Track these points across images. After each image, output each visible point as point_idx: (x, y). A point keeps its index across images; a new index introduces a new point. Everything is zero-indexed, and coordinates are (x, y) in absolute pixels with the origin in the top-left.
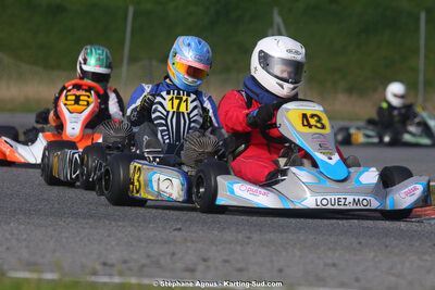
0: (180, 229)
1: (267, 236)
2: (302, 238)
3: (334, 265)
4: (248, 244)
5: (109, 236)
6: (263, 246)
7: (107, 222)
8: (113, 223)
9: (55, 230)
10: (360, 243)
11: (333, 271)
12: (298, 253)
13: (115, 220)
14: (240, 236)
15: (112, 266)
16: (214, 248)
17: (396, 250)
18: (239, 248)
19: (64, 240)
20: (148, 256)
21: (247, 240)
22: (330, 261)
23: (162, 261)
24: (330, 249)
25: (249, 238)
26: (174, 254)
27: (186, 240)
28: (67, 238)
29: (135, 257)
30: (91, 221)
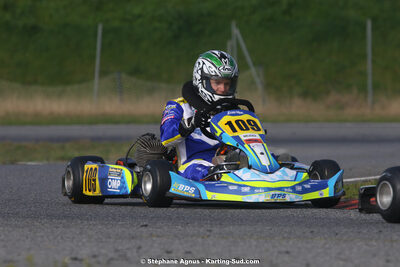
0: (146, 226)
1: (227, 229)
2: (259, 230)
3: (287, 252)
4: (208, 236)
5: (81, 233)
6: (223, 237)
7: (79, 222)
8: (86, 222)
9: (30, 231)
10: (312, 232)
11: (286, 258)
12: (254, 243)
13: (87, 219)
14: (202, 230)
15: (81, 260)
16: (177, 241)
17: (345, 238)
18: (200, 240)
19: (39, 239)
20: (117, 251)
21: (208, 233)
22: (284, 249)
23: (129, 255)
24: (284, 238)
25: (210, 231)
26: (140, 248)
27: (151, 235)
28: (42, 237)
29: (103, 251)
30: (64, 221)
